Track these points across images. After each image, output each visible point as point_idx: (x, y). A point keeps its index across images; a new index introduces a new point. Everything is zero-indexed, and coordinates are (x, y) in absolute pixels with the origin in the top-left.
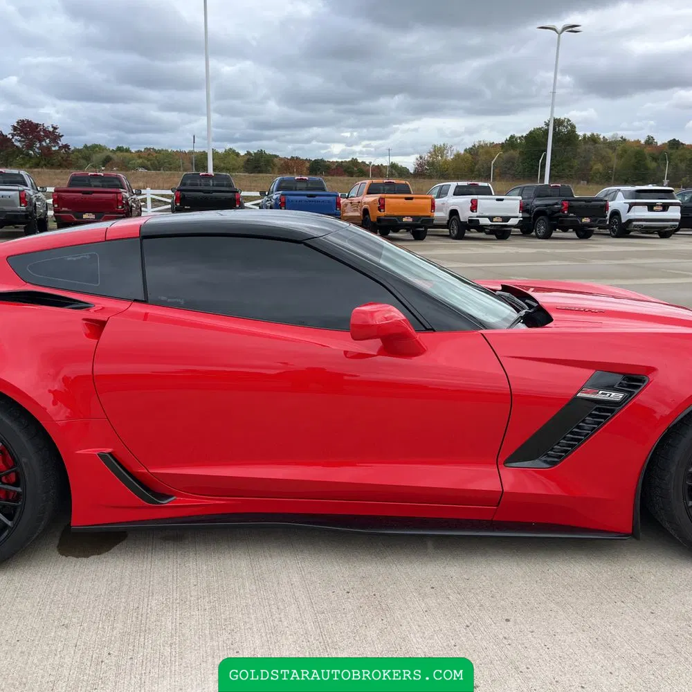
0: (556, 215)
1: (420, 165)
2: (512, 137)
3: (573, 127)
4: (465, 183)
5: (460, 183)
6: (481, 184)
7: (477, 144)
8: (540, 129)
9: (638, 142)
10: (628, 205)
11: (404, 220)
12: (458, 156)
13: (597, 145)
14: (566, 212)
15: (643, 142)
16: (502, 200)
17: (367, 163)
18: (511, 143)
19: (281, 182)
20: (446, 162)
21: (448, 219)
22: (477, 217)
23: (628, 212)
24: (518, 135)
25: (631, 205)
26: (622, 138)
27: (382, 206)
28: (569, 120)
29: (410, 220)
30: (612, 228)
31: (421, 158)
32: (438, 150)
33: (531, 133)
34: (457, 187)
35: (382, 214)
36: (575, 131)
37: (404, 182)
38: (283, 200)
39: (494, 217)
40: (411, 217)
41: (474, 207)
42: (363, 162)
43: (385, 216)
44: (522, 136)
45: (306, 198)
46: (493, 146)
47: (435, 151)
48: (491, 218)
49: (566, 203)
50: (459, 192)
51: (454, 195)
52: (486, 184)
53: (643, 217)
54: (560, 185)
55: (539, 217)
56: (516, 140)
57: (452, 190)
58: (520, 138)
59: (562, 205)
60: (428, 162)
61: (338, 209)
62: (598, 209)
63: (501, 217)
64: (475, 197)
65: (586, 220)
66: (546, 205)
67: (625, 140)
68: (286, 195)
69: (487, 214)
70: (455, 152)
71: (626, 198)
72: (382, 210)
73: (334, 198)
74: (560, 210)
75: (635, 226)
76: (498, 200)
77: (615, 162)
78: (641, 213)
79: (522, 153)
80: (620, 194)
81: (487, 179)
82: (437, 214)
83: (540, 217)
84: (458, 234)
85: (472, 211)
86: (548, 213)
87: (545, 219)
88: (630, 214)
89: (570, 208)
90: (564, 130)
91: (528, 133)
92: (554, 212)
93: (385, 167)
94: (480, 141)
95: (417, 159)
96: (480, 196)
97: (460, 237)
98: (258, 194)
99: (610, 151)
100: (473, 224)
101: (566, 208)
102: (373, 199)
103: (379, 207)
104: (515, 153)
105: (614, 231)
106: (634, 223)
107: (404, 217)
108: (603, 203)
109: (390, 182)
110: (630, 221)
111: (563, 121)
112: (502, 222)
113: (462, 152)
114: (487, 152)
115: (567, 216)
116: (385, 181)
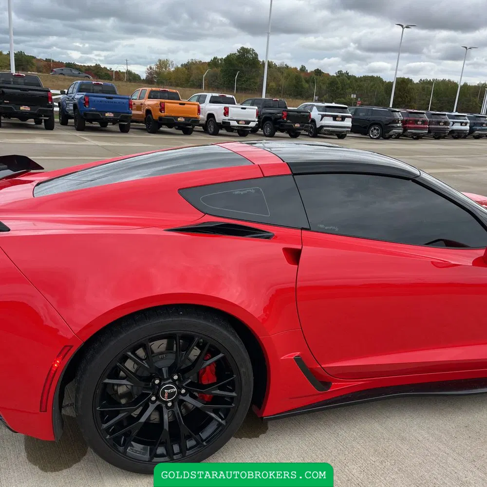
0: (279, 121)
1: (150, 74)
2: (215, 58)
3: (256, 55)
4: (217, 95)
5: (214, 95)
6: (228, 96)
7: (190, 61)
8: (235, 54)
9: (296, 69)
10: (321, 116)
11: (179, 119)
12: (177, 69)
13: (271, 69)
14: (285, 119)
15: (299, 69)
16: (245, 108)
17: (108, 68)
18: (214, 63)
19: (81, 84)
20: (169, 73)
21: (206, 119)
22: (229, 120)
23: (321, 120)
24: (219, 57)
25: (323, 116)
26: (286, 65)
27: (162, 108)
28: (253, 50)
29: (183, 120)
30: (310, 131)
31: (151, 68)
32: (163, 64)
33: (228, 56)
34: (212, 97)
35: (162, 114)
36: (257, 58)
37: (175, 91)
38: (87, 100)
39: (240, 121)
40: (184, 117)
41: (226, 113)
42: (105, 68)
43: (165, 116)
44: (222, 59)
45: (105, 99)
46: (201, 64)
47: (160, 64)
48: (238, 121)
49: (285, 113)
50: (214, 101)
51: (210, 102)
52: (231, 96)
53: (331, 125)
54: (278, 99)
55: (265, 122)
56: (218, 61)
57: (208, 99)
58: (221, 59)
59: (283, 114)
60: (156, 72)
61: (130, 109)
62: (304, 118)
63: (245, 121)
64: (227, 105)
65: (297, 125)
66: (270, 113)
67: (288, 67)
68: (89, 96)
69: (235, 118)
70: (175, 66)
71: (319, 111)
72: (163, 112)
73: (128, 100)
74: (281, 118)
75: (325, 130)
76: (242, 108)
77: (283, 82)
78: (328, 121)
79: (222, 71)
80: (315, 108)
81: (231, 92)
82: (201, 116)
83: (267, 122)
84: (214, 131)
85: (226, 116)
86: (273, 119)
87: (270, 123)
88: (322, 122)
89: (288, 117)
90: (250, 56)
91: (226, 56)
92: (276, 119)
93: (123, 73)
94: (193, 60)
95: (148, 69)
96: (230, 105)
97: (216, 133)
98: (59, 92)
99: (279, 74)
100: (226, 125)
101: (285, 116)
102: (156, 102)
103: (160, 109)
104: (218, 70)
105: (311, 133)
106: (325, 128)
107: (179, 117)
108: (308, 114)
109: (165, 91)
110: (322, 127)
111: (250, 50)
112: (245, 124)
113: (179, 66)
114: (198, 68)
115: (286, 122)
116: (161, 89)
